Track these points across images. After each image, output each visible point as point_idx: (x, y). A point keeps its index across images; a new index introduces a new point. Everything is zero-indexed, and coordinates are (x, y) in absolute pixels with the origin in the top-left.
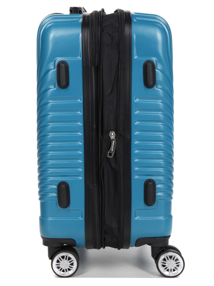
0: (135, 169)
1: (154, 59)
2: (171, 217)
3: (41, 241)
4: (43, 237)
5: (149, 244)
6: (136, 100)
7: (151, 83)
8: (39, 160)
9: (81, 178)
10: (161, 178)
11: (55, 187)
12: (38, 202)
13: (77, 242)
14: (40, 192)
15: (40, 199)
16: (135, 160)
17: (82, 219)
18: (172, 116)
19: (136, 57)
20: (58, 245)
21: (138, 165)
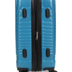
0: (43, 45)
1: (49, 8)
2: (55, 61)
3: (17, 69)
4: (17, 67)
5: (48, 70)
6: (43, 22)
7: (48, 16)
8: (16, 42)
9: (31, 48)
10: (52, 48)
11: (22, 51)
12: (16, 56)
13: (29, 69)
14: (16, 52)
15: (17, 55)
16: (43, 42)
17: (31, 61)
18: (56, 27)
19: (43, 7)
20: (22, 70)
21: (44, 43)
